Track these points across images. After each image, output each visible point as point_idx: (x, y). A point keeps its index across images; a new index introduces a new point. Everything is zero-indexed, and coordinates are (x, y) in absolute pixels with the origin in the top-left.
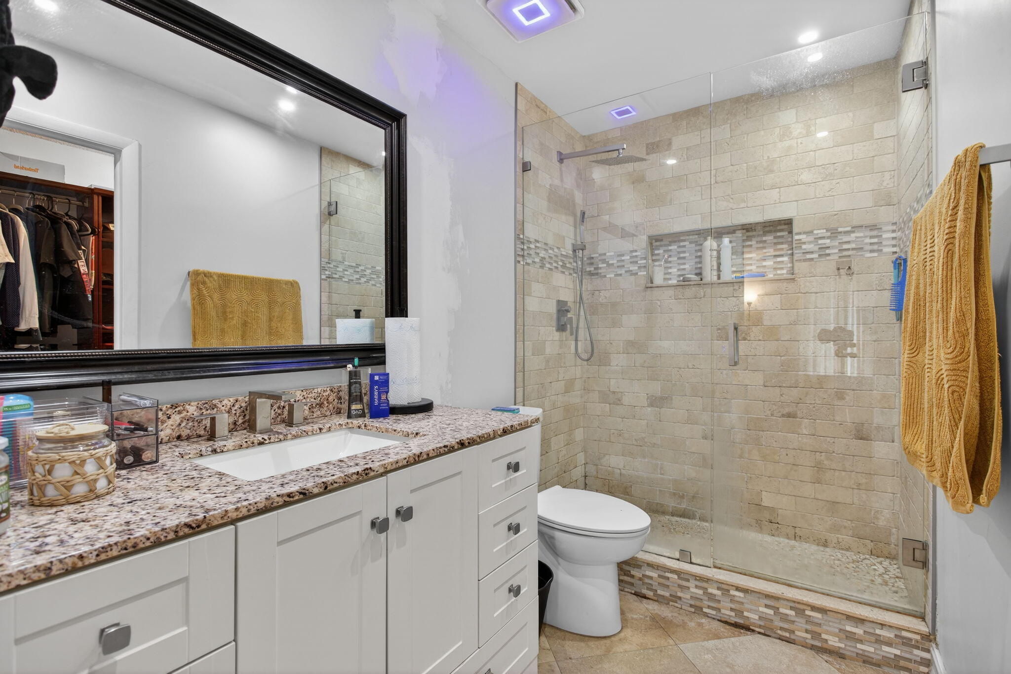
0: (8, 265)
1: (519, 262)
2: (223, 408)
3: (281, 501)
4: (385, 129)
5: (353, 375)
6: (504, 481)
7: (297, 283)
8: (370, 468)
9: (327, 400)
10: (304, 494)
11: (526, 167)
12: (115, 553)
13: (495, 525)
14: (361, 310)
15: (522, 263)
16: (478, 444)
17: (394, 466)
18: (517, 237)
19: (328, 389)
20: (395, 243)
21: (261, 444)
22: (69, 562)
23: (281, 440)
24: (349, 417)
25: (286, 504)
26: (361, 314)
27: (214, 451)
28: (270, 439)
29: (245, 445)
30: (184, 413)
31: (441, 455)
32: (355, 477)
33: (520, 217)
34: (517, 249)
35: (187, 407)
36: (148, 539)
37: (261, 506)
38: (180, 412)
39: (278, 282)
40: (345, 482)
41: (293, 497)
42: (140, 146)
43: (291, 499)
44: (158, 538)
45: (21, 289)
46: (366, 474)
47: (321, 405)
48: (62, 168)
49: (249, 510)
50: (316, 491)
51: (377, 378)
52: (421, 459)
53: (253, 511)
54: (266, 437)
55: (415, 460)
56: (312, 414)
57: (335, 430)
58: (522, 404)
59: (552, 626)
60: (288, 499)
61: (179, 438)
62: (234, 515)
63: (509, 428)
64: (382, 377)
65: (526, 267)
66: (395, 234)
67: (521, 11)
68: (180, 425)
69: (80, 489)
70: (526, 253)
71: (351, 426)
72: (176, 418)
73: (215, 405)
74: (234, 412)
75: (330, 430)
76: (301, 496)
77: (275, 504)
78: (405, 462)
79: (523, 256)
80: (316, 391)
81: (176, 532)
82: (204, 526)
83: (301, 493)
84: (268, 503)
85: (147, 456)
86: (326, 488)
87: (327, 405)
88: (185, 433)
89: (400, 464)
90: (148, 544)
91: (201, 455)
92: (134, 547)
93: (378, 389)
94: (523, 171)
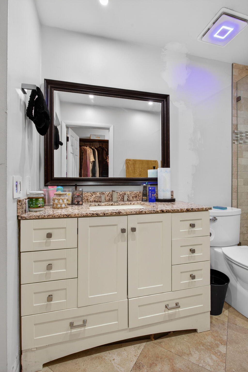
0: (93, 161)
1: (234, 143)
2: (106, 194)
3: (90, 215)
4: (161, 102)
5: (145, 187)
6: (188, 230)
7: (157, 161)
8: (121, 212)
9: (138, 195)
10: (97, 215)
11: (239, 99)
12: (51, 217)
13: (181, 246)
14: (155, 167)
15: (236, 143)
16: (172, 213)
17: (130, 213)
18: (233, 132)
19: (139, 192)
20: (165, 142)
21: (112, 205)
22: (43, 216)
23: (117, 205)
24: (142, 201)
25: (91, 216)
26: (155, 168)
27: (99, 205)
28: (114, 204)
29: (107, 205)
30: (96, 195)
31: (151, 213)
32: (115, 213)
33: (235, 122)
34: (233, 137)
35: (97, 193)
36: (58, 216)
37: (85, 215)
38: (95, 194)
39: (151, 161)
40: (111, 214)
41: (94, 215)
42: (114, 126)
43: (93, 215)
44: (60, 216)
45: (96, 168)
46: (119, 214)
47: (136, 197)
48: (104, 136)
49: (81, 215)
50: (101, 215)
51: (150, 188)
52: (142, 213)
53: (82, 216)
54: (113, 203)
55: (139, 213)
56: (133, 199)
57: (136, 204)
58: (236, 207)
59: (234, 309)
60: (92, 215)
61: (95, 201)
62: (77, 216)
63: (191, 209)
64: (152, 188)
65: (239, 145)
66: (165, 139)
67: (217, 35)
68: (95, 198)
69: (59, 206)
70: (239, 139)
71: (141, 204)
72: (94, 196)
73: (104, 193)
74: (109, 196)
75: (134, 204)
76: (96, 215)
77: (88, 216)
78: (135, 213)
79: (237, 140)
80: (134, 192)
81: (63, 216)
82: (70, 216)
83: (96, 214)
84: (87, 215)
85: (81, 203)
86: (104, 215)
87: (138, 197)
88: (96, 200)
89: (133, 213)
90: (57, 217)
91: (95, 206)
92: (55, 216)
93: (151, 192)
94: (237, 102)
